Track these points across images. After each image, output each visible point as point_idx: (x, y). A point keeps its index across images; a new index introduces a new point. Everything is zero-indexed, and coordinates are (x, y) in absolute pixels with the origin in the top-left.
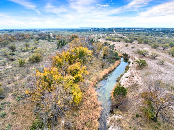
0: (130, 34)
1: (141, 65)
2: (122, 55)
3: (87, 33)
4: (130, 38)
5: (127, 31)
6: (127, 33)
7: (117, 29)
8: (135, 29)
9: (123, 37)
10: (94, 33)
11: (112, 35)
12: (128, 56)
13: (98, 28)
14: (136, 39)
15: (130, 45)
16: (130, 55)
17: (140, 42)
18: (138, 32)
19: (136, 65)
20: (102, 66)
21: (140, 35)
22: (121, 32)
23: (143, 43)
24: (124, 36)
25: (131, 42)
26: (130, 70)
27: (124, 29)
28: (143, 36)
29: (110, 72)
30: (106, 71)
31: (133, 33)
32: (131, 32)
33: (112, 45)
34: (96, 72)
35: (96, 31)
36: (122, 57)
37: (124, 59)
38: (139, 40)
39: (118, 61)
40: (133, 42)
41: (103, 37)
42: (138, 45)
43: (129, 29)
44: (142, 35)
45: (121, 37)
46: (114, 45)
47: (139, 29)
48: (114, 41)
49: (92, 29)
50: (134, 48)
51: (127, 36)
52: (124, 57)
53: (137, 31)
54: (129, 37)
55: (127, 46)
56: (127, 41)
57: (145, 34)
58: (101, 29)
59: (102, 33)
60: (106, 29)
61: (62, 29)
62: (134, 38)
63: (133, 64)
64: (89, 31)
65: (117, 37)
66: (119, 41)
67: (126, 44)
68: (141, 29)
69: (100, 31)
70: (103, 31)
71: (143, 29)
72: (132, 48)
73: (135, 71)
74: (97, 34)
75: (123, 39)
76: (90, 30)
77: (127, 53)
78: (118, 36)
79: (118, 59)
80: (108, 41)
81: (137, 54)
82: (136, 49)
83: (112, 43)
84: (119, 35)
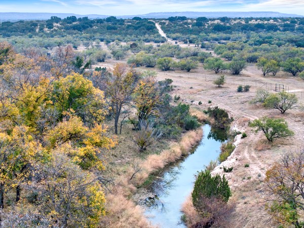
0: (230, 43)
1: (273, 134)
2: (206, 116)
3: (37, 39)
4: (229, 58)
5: (218, 28)
6: (215, 36)
7: (171, 19)
8: (247, 20)
9: (203, 54)
10: (69, 37)
11: (155, 45)
12: (226, 116)
14: (252, 60)
15: (232, 82)
16: (233, 112)
17: (270, 71)
18: (263, 34)
19: (257, 137)
20: (138, 147)
21: (270, 43)
22: (191, 32)
23: (281, 72)
24: (204, 50)
25: (236, 73)
26: (238, 153)
27: (201, 21)
28: (282, 48)
29: (170, 165)
30: (154, 160)
31: (243, 36)
32: (235, 35)
33: (160, 83)
34: (121, 164)
35: (75, 28)
36: (205, 122)
37: (214, 127)
38: (264, 64)
39: (192, 133)
40: (243, 72)
41: (117, 56)
42: (260, 82)
43: (223, 19)
44: (279, 45)
45: (195, 54)
46: (170, 81)
47: (268, 19)
48: (167, 69)
49: (56, 19)
50: (247, 89)
51: (217, 51)
52: (213, 120)
53: (259, 27)
54: (226, 52)
55: (220, 84)
56: (217, 69)
57: (291, 41)
58: (100, 21)
59: (107, 36)
60: (122, 21)
62: (247, 55)
63: (244, 136)
64: (41, 29)
65: (176, 52)
66: (188, 69)
67: (217, 77)
68: (275, 19)
69: (95, 32)
70: (109, 28)
71: (283, 19)
72: (240, 90)
73: (253, 154)
74: (87, 45)
75: (202, 60)
76: (49, 24)
77: (221, 107)
78: (177, 48)
79: (190, 126)
80: (142, 70)
81: (257, 108)
82: (253, 93)
83: (161, 76)
84: (183, 46)
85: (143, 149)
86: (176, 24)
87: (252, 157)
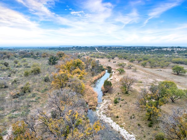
0: (112, 52)
1: (121, 72)
2: (107, 68)
3: (70, 51)
4: (111, 55)
5: (109, 49)
6: (108, 51)
7: (99, 47)
8: (115, 47)
9: (106, 55)
10: (77, 51)
11: (95, 53)
12: (111, 68)
13: (80, 47)
14: (116, 56)
15: (112, 61)
16: (112, 67)
17: (120, 58)
18: (119, 50)
19: (117, 72)
20: (92, 75)
21: (120, 52)
22: (103, 50)
23: (123, 59)
24: (106, 54)
25: (113, 59)
26: (113, 76)
27: (105, 47)
28: (123, 53)
29: (99, 78)
30: (95, 77)
31: (114, 51)
32: (113, 50)
33: (97, 61)
34: (88, 78)
35: (78, 49)
36: (106, 69)
37: (108, 70)
38: (119, 56)
39: (104, 72)
40: (114, 58)
41: (87, 55)
42: (118, 61)
43: (110, 47)
44: (122, 53)
45: (104, 55)
46: (99, 60)
47: (120, 47)
48: (98, 58)
49: (74, 47)
50: (115, 62)
51: (109, 54)
52: (108, 69)
53: (118, 49)
54: (111, 54)
55: (109, 61)
56: (109, 58)
57: (125, 52)
58: (83, 47)
59: (85, 51)
60: (88, 47)
61: (41, 48)
62: (115, 55)
63: (115, 72)
64: (71, 49)
65: (100, 54)
66: (103, 58)
67: (109, 60)
68: (121, 47)
69: (83, 50)
70: (85, 49)
71: (123, 47)
72: (114, 62)
73: (117, 76)
74: (81, 53)
75: (106, 56)
76: (72, 48)
77: (110, 66)
78: (100, 53)
79: (103, 70)
80: (93, 58)
81: (117, 66)
82: (116, 63)
83: (97, 59)
84: (101, 53)
85: (93, 75)
86: (100, 48)
87: (117, 77)
